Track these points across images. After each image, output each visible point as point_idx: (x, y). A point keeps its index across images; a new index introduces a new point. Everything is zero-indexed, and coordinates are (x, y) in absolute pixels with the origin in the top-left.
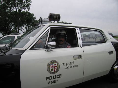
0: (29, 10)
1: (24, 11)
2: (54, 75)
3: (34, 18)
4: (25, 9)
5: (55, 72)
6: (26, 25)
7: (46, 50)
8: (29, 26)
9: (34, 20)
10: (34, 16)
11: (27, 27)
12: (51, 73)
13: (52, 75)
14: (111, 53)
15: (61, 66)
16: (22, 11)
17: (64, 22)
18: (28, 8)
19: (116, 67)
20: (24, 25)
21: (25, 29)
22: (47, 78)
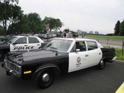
0: (17, 4)
1: (12, 4)
3: (22, 11)
4: (13, 1)
5: (79, 62)
6: (12, 18)
7: (76, 52)
8: (15, 20)
9: (21, 13)
10: (22, 10)
11: (13, 21)
12: (78, 62)
14: (100, 54)
15: (81, 60)
16: (9, 4)
17: (52, 18)
18: (16, 1)
19: (102, 61)
20: (10, 19)
21: (10, 22)
22: (77, 64)
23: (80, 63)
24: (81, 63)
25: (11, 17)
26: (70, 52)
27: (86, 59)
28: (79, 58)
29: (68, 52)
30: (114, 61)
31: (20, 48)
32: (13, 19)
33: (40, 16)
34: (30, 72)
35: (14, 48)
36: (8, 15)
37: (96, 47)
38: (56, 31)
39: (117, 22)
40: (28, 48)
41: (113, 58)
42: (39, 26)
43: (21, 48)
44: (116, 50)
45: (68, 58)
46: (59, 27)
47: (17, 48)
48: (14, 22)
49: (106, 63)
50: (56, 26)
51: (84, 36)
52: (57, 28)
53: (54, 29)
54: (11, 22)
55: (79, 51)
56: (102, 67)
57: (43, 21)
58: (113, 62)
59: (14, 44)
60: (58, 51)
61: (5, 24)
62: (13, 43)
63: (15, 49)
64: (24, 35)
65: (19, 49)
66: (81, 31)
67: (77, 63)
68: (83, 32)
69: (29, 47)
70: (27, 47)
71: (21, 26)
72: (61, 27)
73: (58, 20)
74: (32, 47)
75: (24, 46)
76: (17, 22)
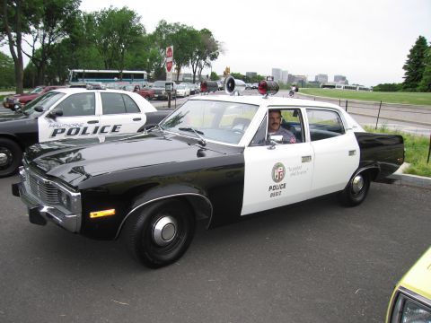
2: (278, 184)
5: (280, 180)
6: (41, 25)
7: (269, 147)
8: (51, 34)
9: (72, 8)
11: (44, 36)
12: (275, 181)
13: (276, 184)
14: (352, 153)
15: (287, 170)
17: (184, 25)
19: (357, 178)
20: (32, 28)
21: (35, 41)
22: (270, 188)
23: (282, 182)
24: (285, 185)
25: (36, 23)
26: (250, 145)
27: (303, 169)
28: (278, 166)
29: (241, 144)
30: (399, 177)
31: (73, 132)
32: (46, 28)
33: (139, 18)
34: (111, 212)
35: (52, 130)
36: (28, 13)
37: (340, 130)
38: (197, 74)
39: (417, 43)
40: (102, 131)
41: (397, 168)
42: (137, 55)
43: (78, 130)
44: (408, 141)
45: (242, 165)
46: (208, 59)
47: (63, 131)
48: (50, 42)
49: (372, 184)
50: (199, 53)
51: (297, 90)
52: (203, 62)
53: (191, 66)
54: (38, 39)
55: (280, 142)
56: (359, 199)
57: (152, 37)
58: (396, 183)
59: (52, 116)
60: (207, 141)
61: (15, 48)
62: (47, 113)
63: (54, 134)
64: (84, 87)
65: (69, 134)
66: (286, 72)
67: (273, 184)
68: (291, 78)
69: (104, 128)
70: (97, 128)
71: (75, 53)
72: (214, 57)
73: (207, 33)
74: (115, 127)
75: (86, 125)
76: (60, 40)
